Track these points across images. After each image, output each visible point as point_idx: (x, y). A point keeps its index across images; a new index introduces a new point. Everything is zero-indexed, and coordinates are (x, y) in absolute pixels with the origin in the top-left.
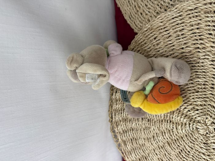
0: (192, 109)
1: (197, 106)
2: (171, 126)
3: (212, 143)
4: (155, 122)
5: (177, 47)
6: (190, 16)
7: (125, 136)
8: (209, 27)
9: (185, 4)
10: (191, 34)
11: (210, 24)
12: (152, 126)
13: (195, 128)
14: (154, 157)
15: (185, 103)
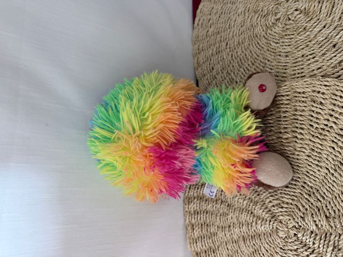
0: (277, 205)
1: (283, 203)
2: (251, 218)
3: (288, 249)
4: (235, 209)
5: (276, 129)
6: (296, 99)
7: (195, 218)
8: (311, 118)
9: (294, 84)
10: (293, 119)
11: (313, 115)
12: (230, 213)
13: (275, 228)
14: (224, 252)
15: (272, 196)
